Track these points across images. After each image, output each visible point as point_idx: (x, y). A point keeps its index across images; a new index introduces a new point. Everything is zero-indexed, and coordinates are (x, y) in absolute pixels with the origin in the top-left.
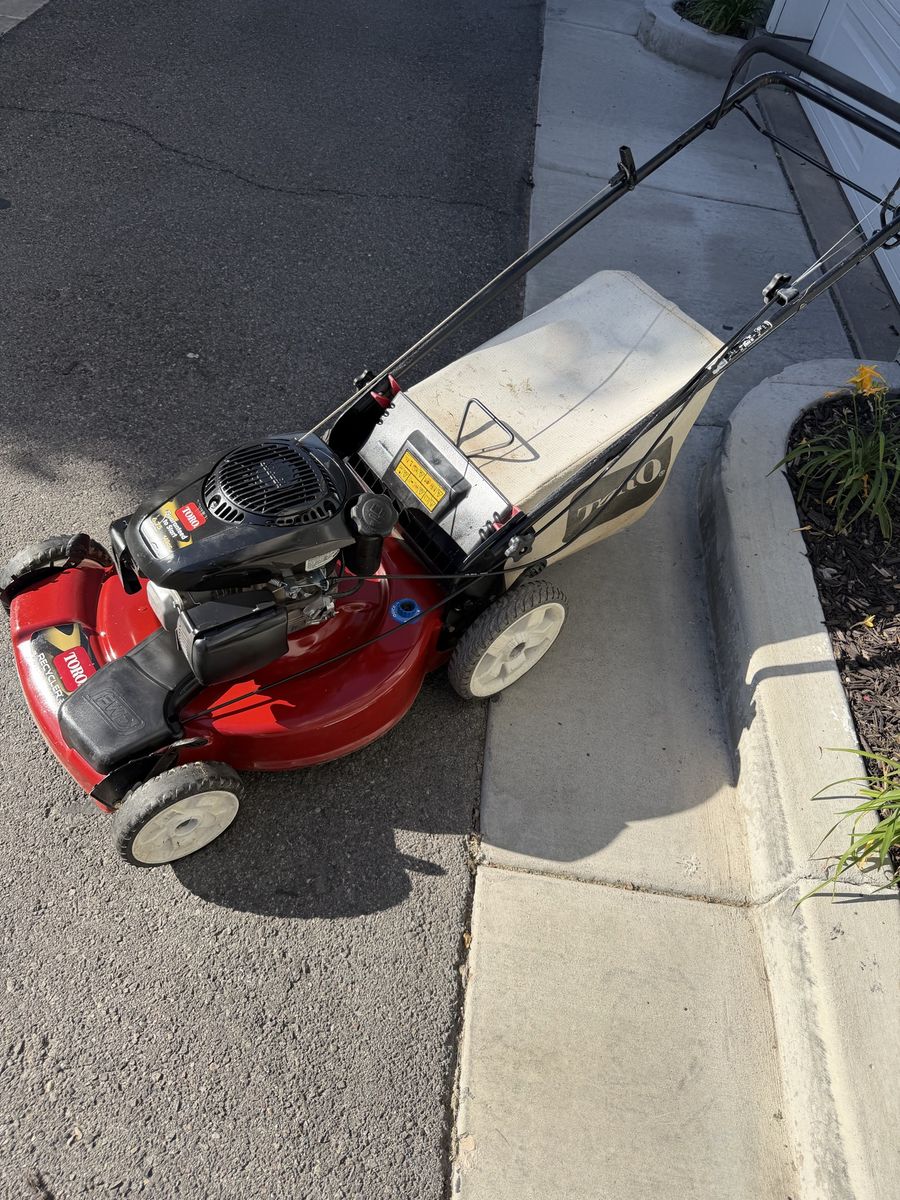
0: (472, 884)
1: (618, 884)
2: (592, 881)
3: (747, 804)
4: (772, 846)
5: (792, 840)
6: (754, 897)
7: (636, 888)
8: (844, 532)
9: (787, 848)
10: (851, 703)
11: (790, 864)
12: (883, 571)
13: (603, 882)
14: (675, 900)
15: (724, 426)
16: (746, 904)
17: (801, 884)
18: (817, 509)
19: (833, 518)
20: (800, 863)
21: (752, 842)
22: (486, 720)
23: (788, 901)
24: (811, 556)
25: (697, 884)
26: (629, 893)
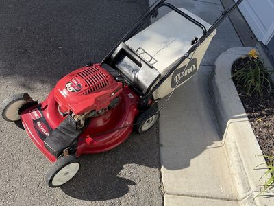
0: (163, 200)
1: (203, 197)
2: (195, 197)
3: (234, 172)
4: (244, 184)
5: (250, 181)
6: (239, 198)
7: (208, 198)
8: (250, 95)
9: (249, 183)
10: (259, 142)
11: (250, 188)
12: (262, 106)
13: (198, 197)
14: (218, 200)
15: (214, 66)
16: (237, 200)
17: (254, 193)
18: (242, 89)
19: (246, 91)
20: (253, 188)
21: (237, 183)
22: (160, 152)
23: (251, 199)
24: (242, 102)
25: (224, 195)
26: (206, 199)
